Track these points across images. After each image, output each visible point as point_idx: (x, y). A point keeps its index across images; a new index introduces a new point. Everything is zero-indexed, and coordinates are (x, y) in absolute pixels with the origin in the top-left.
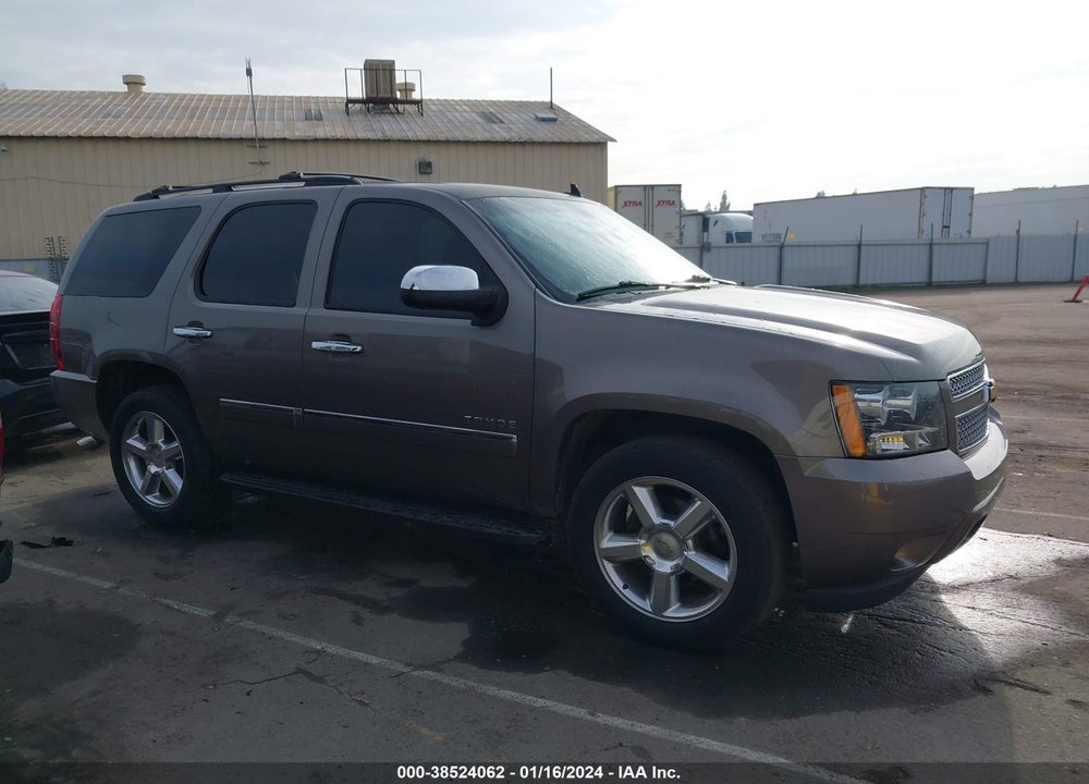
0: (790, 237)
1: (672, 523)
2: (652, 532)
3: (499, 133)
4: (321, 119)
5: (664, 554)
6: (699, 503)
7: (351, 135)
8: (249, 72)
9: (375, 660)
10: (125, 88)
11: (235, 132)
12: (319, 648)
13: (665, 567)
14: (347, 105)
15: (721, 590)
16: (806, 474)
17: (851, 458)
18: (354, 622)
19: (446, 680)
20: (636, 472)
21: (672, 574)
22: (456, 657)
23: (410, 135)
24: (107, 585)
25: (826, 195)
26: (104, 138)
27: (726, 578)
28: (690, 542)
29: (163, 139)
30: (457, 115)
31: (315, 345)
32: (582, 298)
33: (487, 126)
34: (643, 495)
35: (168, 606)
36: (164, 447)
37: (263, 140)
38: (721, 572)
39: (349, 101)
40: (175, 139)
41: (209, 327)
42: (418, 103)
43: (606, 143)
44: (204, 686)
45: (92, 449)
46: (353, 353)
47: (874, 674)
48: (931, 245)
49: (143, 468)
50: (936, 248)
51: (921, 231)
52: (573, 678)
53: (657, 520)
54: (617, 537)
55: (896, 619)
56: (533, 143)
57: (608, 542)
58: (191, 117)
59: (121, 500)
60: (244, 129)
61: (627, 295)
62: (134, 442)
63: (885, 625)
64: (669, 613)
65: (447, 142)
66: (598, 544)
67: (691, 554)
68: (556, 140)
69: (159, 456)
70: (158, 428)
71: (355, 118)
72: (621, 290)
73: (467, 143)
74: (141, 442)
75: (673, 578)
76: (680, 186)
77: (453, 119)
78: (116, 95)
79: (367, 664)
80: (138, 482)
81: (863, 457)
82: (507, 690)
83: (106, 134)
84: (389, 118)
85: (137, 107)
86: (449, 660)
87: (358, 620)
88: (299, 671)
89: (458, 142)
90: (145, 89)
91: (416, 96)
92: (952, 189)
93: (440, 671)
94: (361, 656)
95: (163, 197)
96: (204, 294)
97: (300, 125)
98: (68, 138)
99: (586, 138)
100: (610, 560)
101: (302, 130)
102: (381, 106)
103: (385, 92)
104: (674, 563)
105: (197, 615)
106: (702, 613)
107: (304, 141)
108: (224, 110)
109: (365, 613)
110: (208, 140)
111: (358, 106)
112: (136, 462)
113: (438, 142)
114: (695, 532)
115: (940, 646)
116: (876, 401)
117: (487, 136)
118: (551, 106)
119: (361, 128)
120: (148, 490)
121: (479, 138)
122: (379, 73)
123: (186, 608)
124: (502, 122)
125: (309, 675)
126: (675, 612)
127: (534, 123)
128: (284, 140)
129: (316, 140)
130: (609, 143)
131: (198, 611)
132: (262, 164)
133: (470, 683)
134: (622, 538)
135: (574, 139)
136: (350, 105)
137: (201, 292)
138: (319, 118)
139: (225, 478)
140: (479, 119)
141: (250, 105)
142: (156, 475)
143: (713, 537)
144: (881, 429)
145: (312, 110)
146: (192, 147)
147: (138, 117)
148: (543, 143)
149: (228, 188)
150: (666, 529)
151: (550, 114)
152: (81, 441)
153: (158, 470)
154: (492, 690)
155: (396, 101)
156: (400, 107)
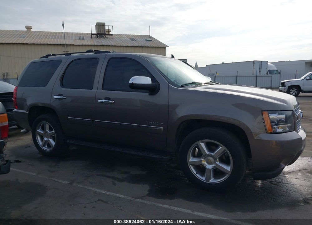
0: (217, 74)
1: (212, 154)
2: (206, 156)
3: (136, 44)
4: (84, 39)
5: (209, 163)
6: (221, 147)
7: (93, 44)
8: (63, 25)
9: (122, 196)
10: (26, 30)
11: (59, 43)
12: (104, 193)
13: (209, 167)
14: (91, 36)
15: (228, 174)
16: (255, 138)
17: (268, 133)
18: (113, 184)
19: (145, 202)
20: (201, 138)
21: (212, 169)
22: (147, 195)
23: (110, 44)
24: (34, 174)
25: (225, 63)
26: (20, 44)
27: (229, 170)
28: (218, 159)
30: (123, 39)
31: (99, 101)
32: (182, 86)
33: (132, 42)
34: (203, 145)
35: (54, 181)
36: (49, 132)
37: (67, 45)
38: (228, 168)
39: (92, 34)
40: (41, 44)
41: (65, 95)
42: (112, 35)
43: (166, 47)
44: (70, 205)
45: (26, 133)
46: (111, 103)
47: (274, 199)
48: (256, 77)
49: (42, 139)
50: (258, 78)
51: (253, 73)
52: (184, 201)
53: (208, 153)
54: (194, 158)
55: (275, 182)
56: (145, 47)
57: (191, 160)
58: (46, 38)
59: (35, 149)
60: (62, 42)
61: (194, 86)
62: (39, 131)
63: (272, 184)
64: (211, 181)
65: (121, 46)
66: (189, 160)
67: (218, 163)
68: (152, 46)
69: (47, 135)
70: (47, 126)
71: (94, 39)
72: (192, 84)
73: (126, 46)
74: (42, 131)
75: (212, 170)
76: (186, 60)
77: (122, 40)
78: (23, 31)
79: (120, 197)
80: (40, 143)
81: (271, 133)
82: (164, 205)
83: (21, 43)
84: (104, 39)
85: (30, 35)
86: (145, 196)
87: (114, 184)
88: (99, 200)
89: (124, 46)
90: (32, 30)
91: (111, 33)
92: (262, 61)
93: (143, 199)
94: (118, 195)
95: (49, 57)
96: (63, 86)
99: (160, 46)
100: (192, 165)
101: (78, 42)
102: (101, 36)
103: (102, 32)
104: (213, 165)
105: (64, 183)
106: (222, 180)
107: (79, 45)
108: (55, 36)
109: (116, 182)
110: (51, 45)
111: (94, 36)
112: (40, 137)
113: (118, 46)
114: (219, 156)
115: (291, 190)
116: (275, 116)
117: (132, 45)
118: (150, 36)
119: (96, 42)
120: (44, 146)
121: (130, 45)
122: (100, 26)
123: (60, 181)
124: (136, 41)
125: (102, 201)
126: (212, 180)
127: (145, 41)
128: (73, 45)
129: (83, 45)
130: (167, 47)
131: (64, 182)
132: (67, 52)
133: (153, 203)
134: (196, 159)
135: (157, 46)
136: (92, 35)
137: (62, 85)
138: (83, 39)
139: (69, 141)
140: (129, 40)
141: (63, 35)
142: (47, 141)
143: (224, 158)
144: (276, 124)
145: (81, 37)
146: (46, 46)
147: (30, 38)
148: (148, 47)
149: (70, 54)
150: (210, 156)
151: (149, 39)
152: (22, 131)
153: (47, 139)
154: (160, 205)
155: (105, 35)
156: (107, 36)
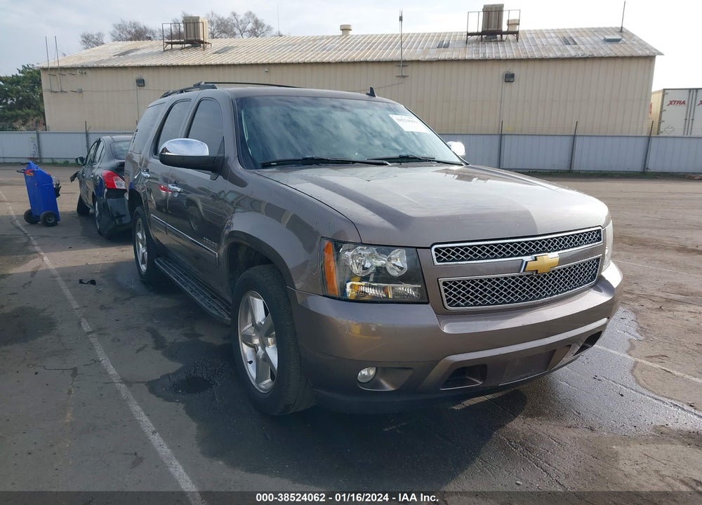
3: (571, 51)
8: (401, 19)
9: (112, 372)
10: (340, 33)
11: (389, 58)
14: (467, 37)
17: (325, 296)
19: (123, 392)
22: (148, 381)
23: (502, 56)
28: (270, 340)
29: (348, 63)
30: (544, 40)
32: (267, 165)
33: (563, 47)
34: (254, 302)
35: (80, 323)
37: (405, 61)
39: (469, 34)
43: (655, 56)
44: (29, 365)
53: (258, 321)
56: (593, 59)
57: (245, 331)
60: (396, 55)
62: (139, 234)
64: (262, 385)
67: (269, 348)
71: (471, 46)
73: (542, 59)
77: (539, 43)
78: (334, 37)
79: (106, 373)
82: (139, 406)
84: (494, 44)
86: (144, 382)
88: (74, 368)
89: (535, 60)
90: (351, 33)
91: (518, 28)
94: (111, 368)
96: (156, 154)
97: (432, 51)
98: (299, 64)
99: (639, 53)
100: (245, 343)
101: (433, 55)
102: (491, 37)
105: (83, 330)
107: (432, 62)
109: (150, 347)
110: (373, 63)
111: (475, 37)
117: (558, 54)
118: (621, 30)
119: (472, 51)
121: (552, 56)
122: (492, 14)
123: (85, 325)
124: (575, 44)
125: (75, 372)
128: (418, 61)
129: (440, 61)
130: (657, 57)
131: (87, 328)
132: (404, 77)
133: (131, 397)
136: (469, 37)
137: (155, 152)
138: (447, 46)
139: (156, 260)
140: (559, 42)
145: (444, 41)
146: (364, 67)
147: (340, 50)
148: (601, 58)
151: (617, 36)
153: (144, 251)
155: (502, 33)
156: (504, 37)
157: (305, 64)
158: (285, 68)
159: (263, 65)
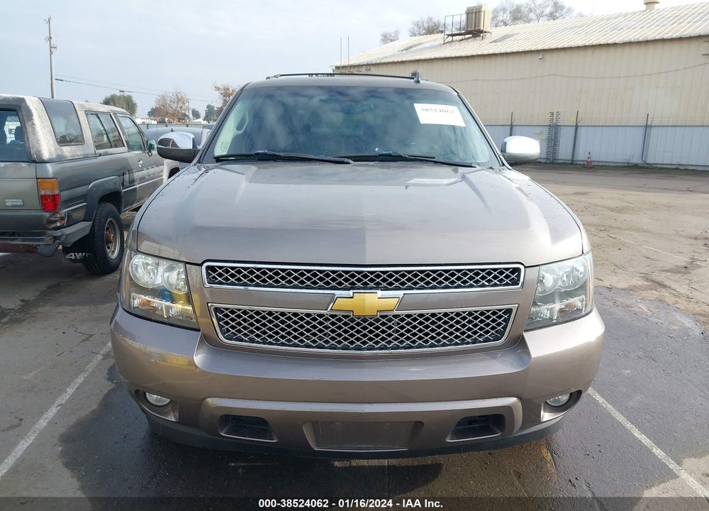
11: (698, 32)
26: (600, 46)
40: (647, 42)
83: (602, 43)
157: (585, 47)
158: (562, 54)
159: (538, 51)
